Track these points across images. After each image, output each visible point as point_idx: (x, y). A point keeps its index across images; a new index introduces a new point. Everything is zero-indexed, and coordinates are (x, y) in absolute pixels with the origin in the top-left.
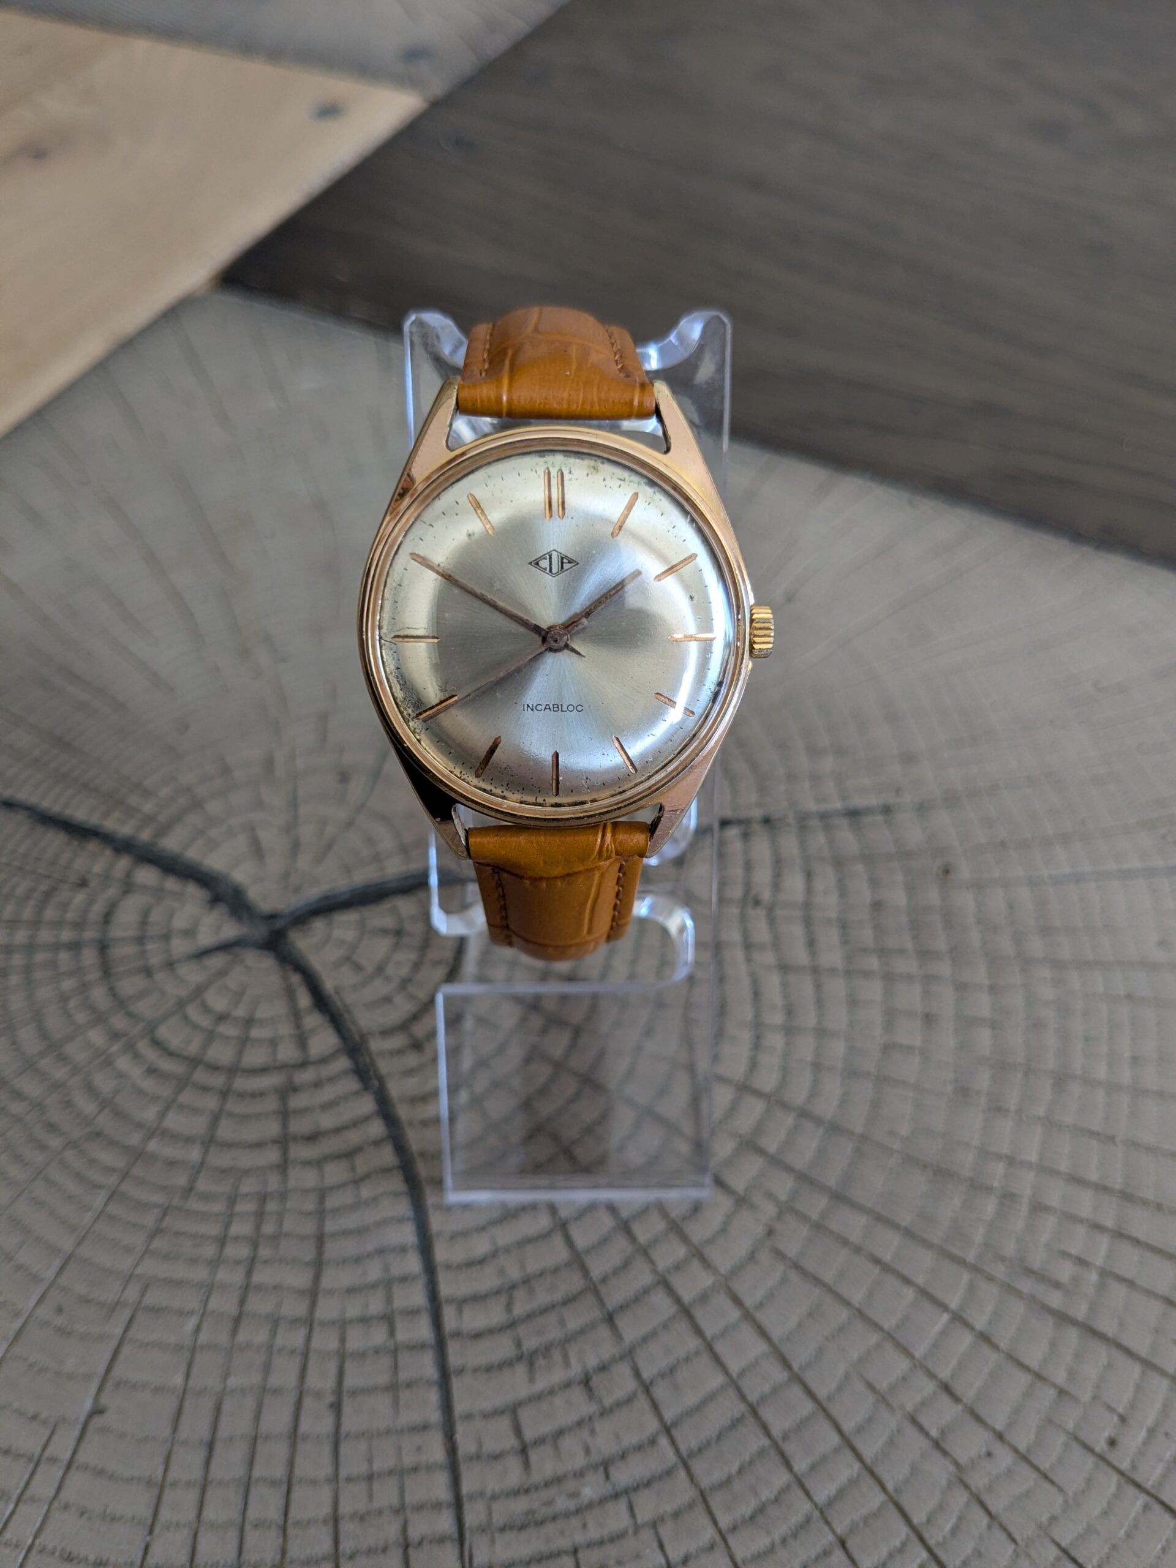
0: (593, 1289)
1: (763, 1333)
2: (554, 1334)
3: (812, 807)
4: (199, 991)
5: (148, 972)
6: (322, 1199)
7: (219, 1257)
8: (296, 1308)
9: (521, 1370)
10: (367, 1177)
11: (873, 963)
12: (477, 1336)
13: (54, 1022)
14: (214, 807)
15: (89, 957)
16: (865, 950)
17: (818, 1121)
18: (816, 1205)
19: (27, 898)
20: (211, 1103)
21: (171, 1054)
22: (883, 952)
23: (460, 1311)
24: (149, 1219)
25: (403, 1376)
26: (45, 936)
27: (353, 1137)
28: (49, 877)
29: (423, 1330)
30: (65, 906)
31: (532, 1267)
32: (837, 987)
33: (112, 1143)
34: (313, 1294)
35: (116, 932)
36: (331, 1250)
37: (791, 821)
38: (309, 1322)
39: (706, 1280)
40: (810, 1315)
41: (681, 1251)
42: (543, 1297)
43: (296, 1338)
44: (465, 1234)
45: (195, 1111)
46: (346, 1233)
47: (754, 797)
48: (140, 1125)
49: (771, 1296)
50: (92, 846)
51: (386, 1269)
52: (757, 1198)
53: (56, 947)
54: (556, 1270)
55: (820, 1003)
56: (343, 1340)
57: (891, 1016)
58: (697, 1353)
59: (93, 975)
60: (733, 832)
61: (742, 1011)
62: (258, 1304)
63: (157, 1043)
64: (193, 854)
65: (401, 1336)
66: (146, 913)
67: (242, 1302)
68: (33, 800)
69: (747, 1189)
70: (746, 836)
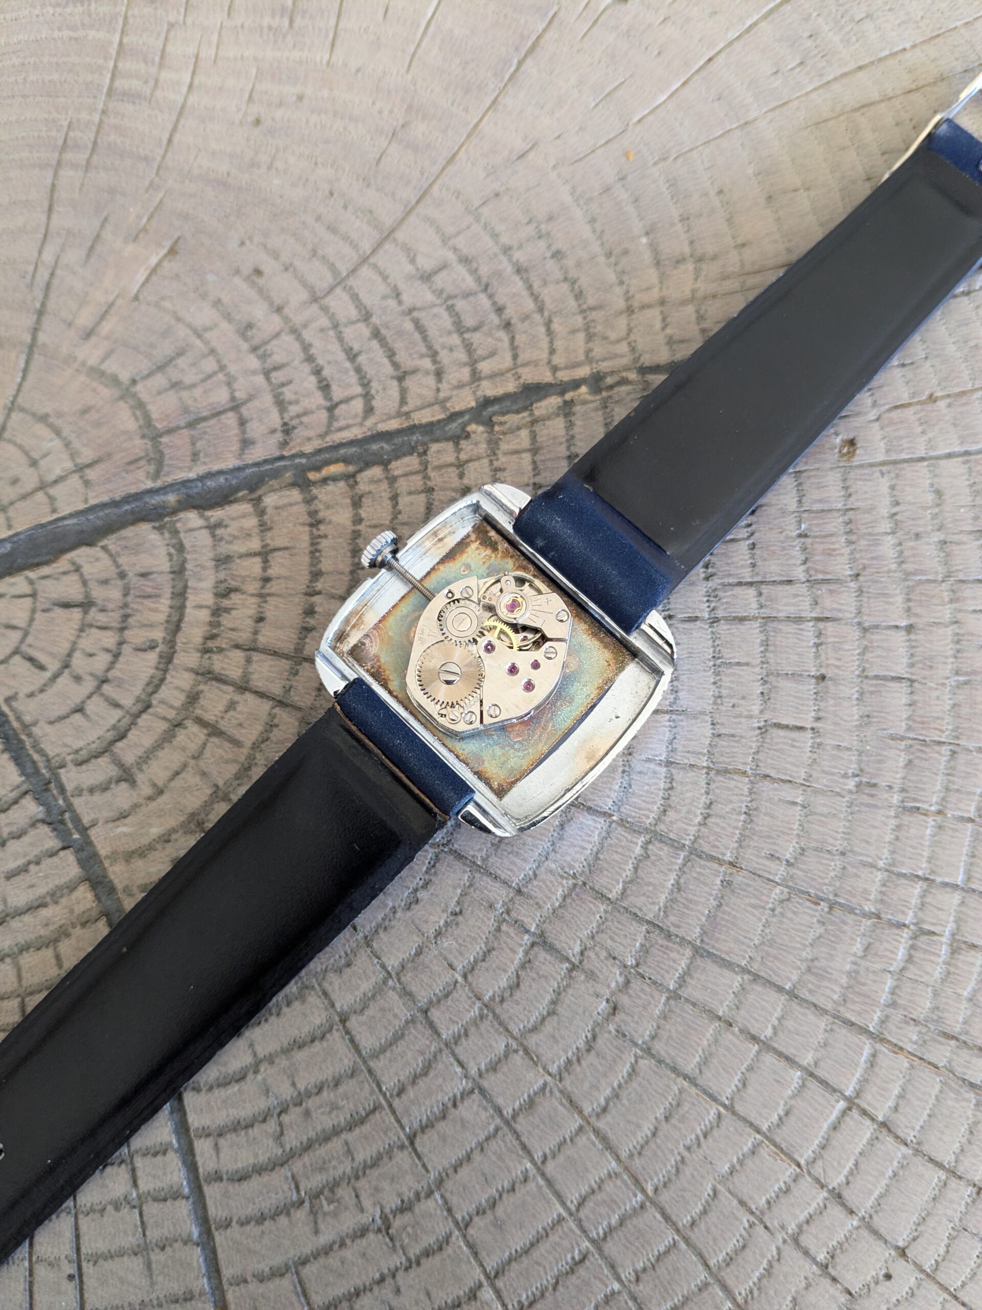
1: (609, 1147)
12: (244, 1176)
17: (675, 845)
18: (674, 966)
23: (216, 1146)
25: (154, 1234)
27: (54, 916)
29: (174, 1174)
41: (499, 1044)
42: (324, 1121)
49: (616, 1095)
52: (596, 963)
65: (146, 1184)
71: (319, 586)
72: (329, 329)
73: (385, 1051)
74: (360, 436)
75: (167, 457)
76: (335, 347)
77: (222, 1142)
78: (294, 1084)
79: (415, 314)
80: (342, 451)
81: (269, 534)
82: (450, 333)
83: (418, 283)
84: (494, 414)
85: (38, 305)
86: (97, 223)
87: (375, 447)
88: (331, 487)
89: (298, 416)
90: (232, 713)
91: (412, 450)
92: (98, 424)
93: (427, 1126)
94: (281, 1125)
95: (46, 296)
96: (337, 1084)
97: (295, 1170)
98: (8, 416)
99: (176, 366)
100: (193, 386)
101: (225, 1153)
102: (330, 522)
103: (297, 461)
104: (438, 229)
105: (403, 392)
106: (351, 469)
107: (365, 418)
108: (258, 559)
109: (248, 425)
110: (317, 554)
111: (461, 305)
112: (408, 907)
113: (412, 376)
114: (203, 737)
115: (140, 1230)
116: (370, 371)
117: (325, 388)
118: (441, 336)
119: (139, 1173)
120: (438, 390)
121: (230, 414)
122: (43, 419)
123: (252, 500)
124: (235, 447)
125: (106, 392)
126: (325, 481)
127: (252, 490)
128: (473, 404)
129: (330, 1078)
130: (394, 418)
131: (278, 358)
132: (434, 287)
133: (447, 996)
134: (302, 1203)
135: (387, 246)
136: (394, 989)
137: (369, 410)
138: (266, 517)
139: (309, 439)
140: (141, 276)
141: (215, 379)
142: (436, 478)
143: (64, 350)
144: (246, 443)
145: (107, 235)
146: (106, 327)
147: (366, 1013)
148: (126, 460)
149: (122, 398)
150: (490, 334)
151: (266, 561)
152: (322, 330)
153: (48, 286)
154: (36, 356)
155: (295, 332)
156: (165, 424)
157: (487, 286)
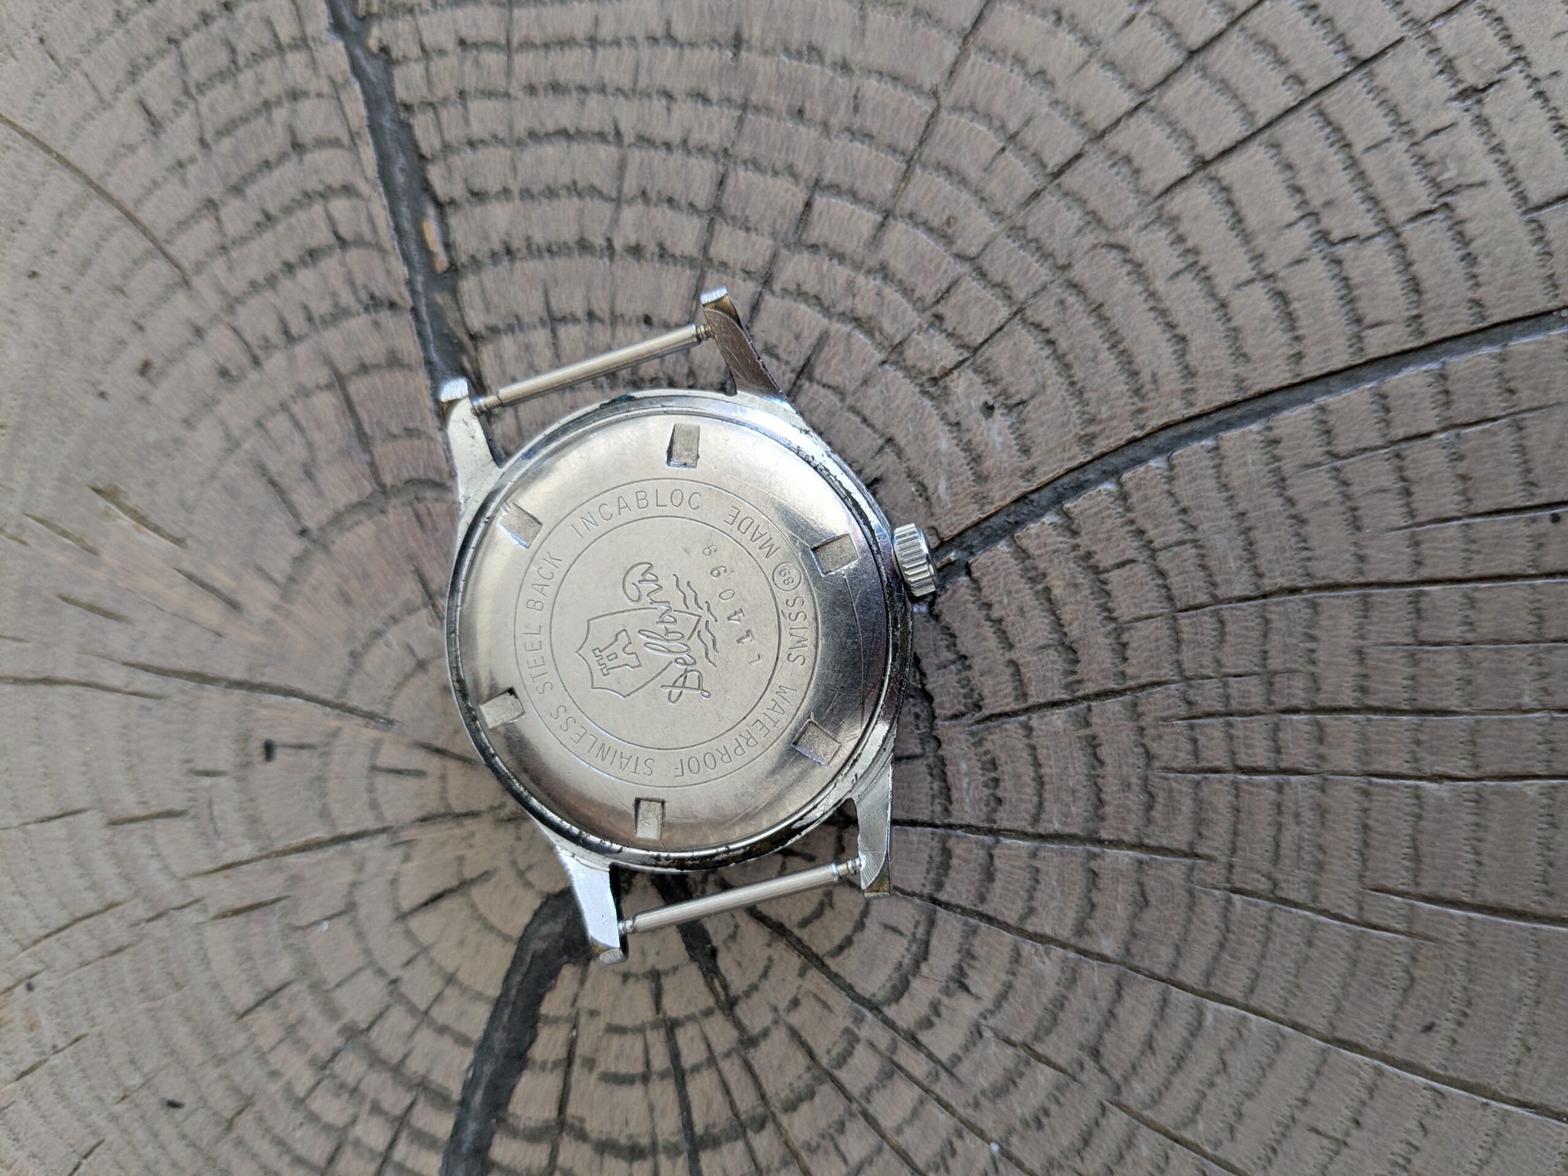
9: (1463, 204)
12: (1415, 286)
23: (1375, 325)
25: (1496, 405)
27: (1065, 576)
29: (1413, 380)
31: (1287, 210)
33: (1109, 1020)
35: (667, 1127)
43: (1447, 606)
46: (1251, 554)
51: (1311, 465)
65: (1427, 417)
66: (623, 1080)
71: (599, 241)
72: (229, 260)
73: (1244, 105)
74: (385, 202)
75: (413, 474)
76: (255, 247)
77: (1369, 319)
78: (1290, 225)
79: (209, 138)
80: (407, 225)
81: (526, 318)
82: (237, 86)
83: (163, 136)
84: (356, 16)
85: (191, 684)
86: (70, 611)
87: (400, 179)
88: (458, 236)
89: (355, 292)
90: (780, 351)
91: (407, 127)
92: (365, 577)
93: (1343, 43)
94: (1345, 240)
95: (177, 674)
96: (1289, 167)
97: (1404, 218)
98: (352, 711)
99: (280, 474)
100: (310, 446)
101: (1383, 314)
102: (508, 234)
103: (419, 288)
104: (88, 117)
105: (322, 143)
106: (431, 211)
107: (358, 195)
108: (562, 331)
109: (367, 361)
110: (554, 248)
111: (197, 73)
112: (1051, 84)
113: (299, 135)
114: (815, 387)
115: (1488, 425)
116: (292, 192)
117: (312, 255)
118: (241, 98)
119: (1413, 430)
120: (319, 95)
121: (352, 389)
122: (355, 657)
123: (476, 349)
124: (398, 376)
125: (319, 570)
126: (448, 246)
127: (461, 348)
128: (340, 45)
129: (1281, 177)
130: (358, 154)
131: (271, 328)
132: (171, 114)
133: (1169, 25)
134: (1446, 205)
135: (110, 188)
136: (1160, 97)
137: (348, 190)
138: (501, 326)
139: (388, 273)
140: (150, 538)
141: (301, 417)
142: (446, 87)
143: (257, 639)
144: (394, 361)
145: (85, 594)
146: (223, 580)
147: (1193, 132)
148: (418, 531)
149: (326, 549)
150: (240, 30)
151: (564, 319)
152: (230, 268)
153: (161, 672)
154: (265, 680)
155: (232, 305)
156: (365, 483)
157: (170, 41)
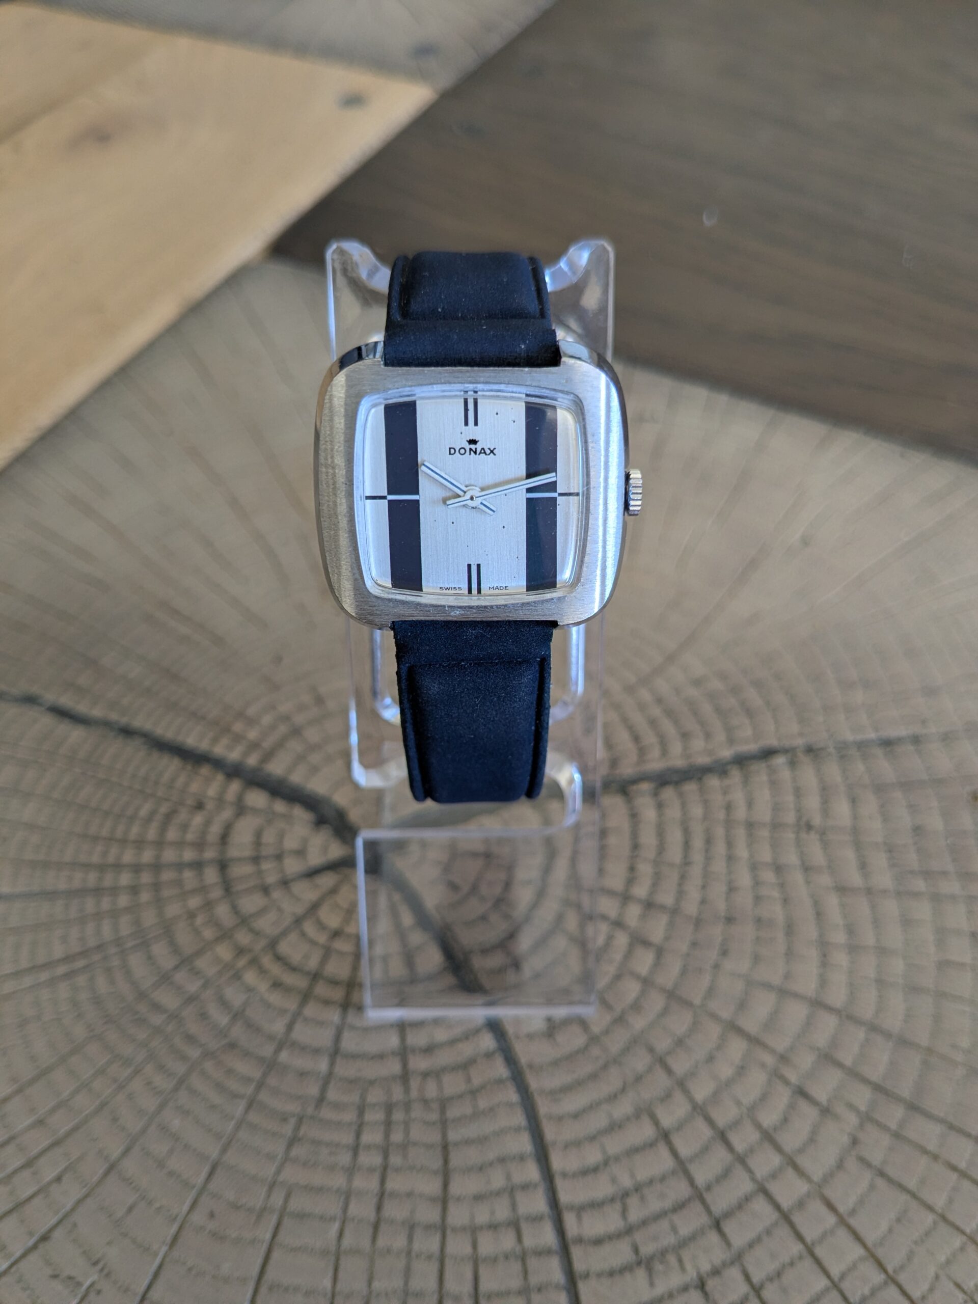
0: (699, 1195)
1: (857, 1238)
2: (670, 1240)
3: (850, 737)
4: (314, 907)
5: (266, 890)
6: (443, 1110)
7: (354, 1166)
8: (429, 1214)
9: (641, 1273)
10: (483, 1087)
11: (920, 885)
12: (598, 1242)
13: (184, 937)
14: (312, 735)
15: (211, 875)
16: (912, 872)
17: (888, 1035)
18: (894, 1115)
19: (149, 819)
20: (334, 1016)
21: (294, 969)
22: (927, 874)
23: (579, 1218)
24: (288, 1129)
25: (534, 1280)
26: (169, 855)
27: (467, 1050)
28: (167, 800)
29: (547, 1236)
30: (185, 827)
31: (642, 1175)
32: (891, 907)
33: (247, 1054)
34: (444, 1201)
35: (233, 852)
36: (457, 1159)
37: (831, 750)
38: (443, 1229)
39: (802, 1188)
40: (899, 1220)
41: (776, 1160)
42: (655, 1205)
43: (429, 1244)
44: (577, 1144)
45: (321, 1024)
46: (468, 1142)
47: (795, 728)
48: (271, 1038)
49: (861, 1202)
50: (205, 770)
51: (508, 1177)
52: (840, 1109)
53: (180, 866)
54: (663, 1179)
55: (877, 923)
56: (475, 1246)
57: (942, 934)
58: (801, 1258)
59: (217, 893)
60: (780, 761)
61: (809, 930)
62: (392, 1210)
63: (279, 958)
64: (296, 778)
65: (529, 1241)
66: (258, 834)
67: (379, 1208)
68: (148, 726)
69: (829, 1100)
70: (793, 764)
71: (638, 853)
72: (637, 707)
73: (697, 1158)
76: (640, 716)
77: (583, 1215)
78: (633, 1177)
82: (712, 713)
83: (691, 686)
88: (642, 796)
89: (619, 754)
91: (692, 780)
93: (728, 1215)
94: (624, 1205)
97: (634, 1239)
101: (585, 1224)
102: (642, 815)
103: (620, 779)
105: (686, 745)
107: (663, 758)
110: (635, 834)
113: (689, 737)
115: (522, 1276)
116: (664, 731)
117: (636, 738)
118: (706, 714)
119: (523, 1233)
120: (707, 746)
129: (657, 1175)
130: (681, 760)
132: (702, 689)
133: (737, 1123)
134: (641, 1263)
136: (700, 1116)
137: (664, 754)
139: (629, 767)
142: (710, 796)
152: (632, 707)
